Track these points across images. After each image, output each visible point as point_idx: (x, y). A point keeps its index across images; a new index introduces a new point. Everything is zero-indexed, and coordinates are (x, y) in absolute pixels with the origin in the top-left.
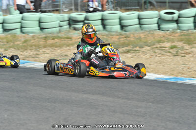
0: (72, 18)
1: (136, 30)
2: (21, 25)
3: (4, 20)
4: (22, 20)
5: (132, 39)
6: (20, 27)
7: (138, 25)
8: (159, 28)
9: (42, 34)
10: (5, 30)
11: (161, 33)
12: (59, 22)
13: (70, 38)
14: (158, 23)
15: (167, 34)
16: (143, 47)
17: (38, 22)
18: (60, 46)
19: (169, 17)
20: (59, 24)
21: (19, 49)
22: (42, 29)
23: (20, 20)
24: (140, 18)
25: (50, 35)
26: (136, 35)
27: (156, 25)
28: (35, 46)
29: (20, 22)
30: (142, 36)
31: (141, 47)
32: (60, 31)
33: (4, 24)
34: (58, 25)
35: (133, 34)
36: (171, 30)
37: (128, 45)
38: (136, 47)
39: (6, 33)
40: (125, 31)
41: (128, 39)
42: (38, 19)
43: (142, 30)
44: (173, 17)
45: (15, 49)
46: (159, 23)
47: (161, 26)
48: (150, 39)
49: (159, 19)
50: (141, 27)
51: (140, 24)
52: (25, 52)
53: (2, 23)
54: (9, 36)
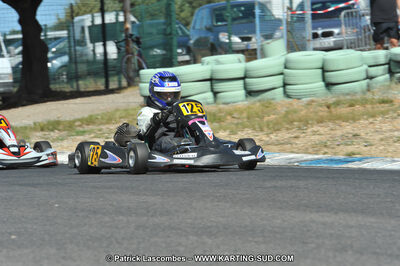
0: (394, 58)
2: (284, 80)
3: (246, 71)
4: (286, 68)
6: (282, 84)
9: (330, 96)
10: (250, 93)
12: (365, 67)
13: (390, 102)
17: (320, 71)
18: (354, 119)
20: (367, 71)
21: (262, 130)
22: (329, 85)
23: (281, 69)
25: (348, 97)
28: (300, 121)
29: (282, 74)
32: (369, 88)
33: (247, 80)
34: (364, 75)
39: (253, 99)
42: (320, 65)
45: (254, 129)
52: (272, 136)
53: (243, 78)
54: (258, 104)
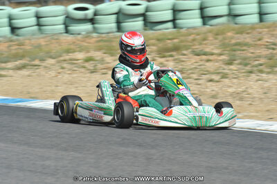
1: (33, 34)
5: (28, 47)
7: (36, 27)
8: (67, 31)
11: (69, 38)
14: (64, 24)
15: (78, 40)
16: (44, 60)
19: (80, 14)
24: (38, 17)
26: (33, 41)
27: (62, 26)
30: (42, 42)
31: (42, 60)
35: (30, 40)
36: (83, 33)
37: (22, 57)
38: (34, 60)
40: (17, 35)
41: (22, 47)
43: (42, 33)
44: (86, 15)
46: (67, 24)
47: (70, 28)
48: (55, 48)
49: (67, 17)
50: (40, 30)
51: (39, 25)
